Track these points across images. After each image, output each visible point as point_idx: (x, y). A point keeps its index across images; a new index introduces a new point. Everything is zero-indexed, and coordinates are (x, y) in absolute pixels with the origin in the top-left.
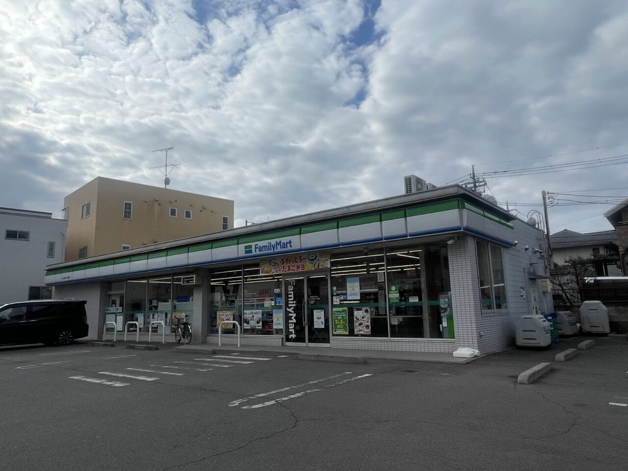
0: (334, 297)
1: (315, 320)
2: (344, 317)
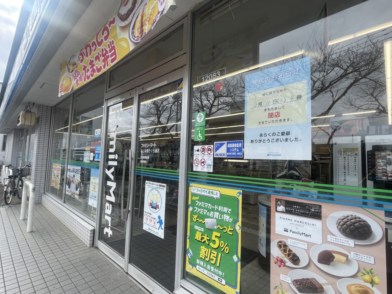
0: (196, 148)
1: (147, 208)
2: (227, 224)
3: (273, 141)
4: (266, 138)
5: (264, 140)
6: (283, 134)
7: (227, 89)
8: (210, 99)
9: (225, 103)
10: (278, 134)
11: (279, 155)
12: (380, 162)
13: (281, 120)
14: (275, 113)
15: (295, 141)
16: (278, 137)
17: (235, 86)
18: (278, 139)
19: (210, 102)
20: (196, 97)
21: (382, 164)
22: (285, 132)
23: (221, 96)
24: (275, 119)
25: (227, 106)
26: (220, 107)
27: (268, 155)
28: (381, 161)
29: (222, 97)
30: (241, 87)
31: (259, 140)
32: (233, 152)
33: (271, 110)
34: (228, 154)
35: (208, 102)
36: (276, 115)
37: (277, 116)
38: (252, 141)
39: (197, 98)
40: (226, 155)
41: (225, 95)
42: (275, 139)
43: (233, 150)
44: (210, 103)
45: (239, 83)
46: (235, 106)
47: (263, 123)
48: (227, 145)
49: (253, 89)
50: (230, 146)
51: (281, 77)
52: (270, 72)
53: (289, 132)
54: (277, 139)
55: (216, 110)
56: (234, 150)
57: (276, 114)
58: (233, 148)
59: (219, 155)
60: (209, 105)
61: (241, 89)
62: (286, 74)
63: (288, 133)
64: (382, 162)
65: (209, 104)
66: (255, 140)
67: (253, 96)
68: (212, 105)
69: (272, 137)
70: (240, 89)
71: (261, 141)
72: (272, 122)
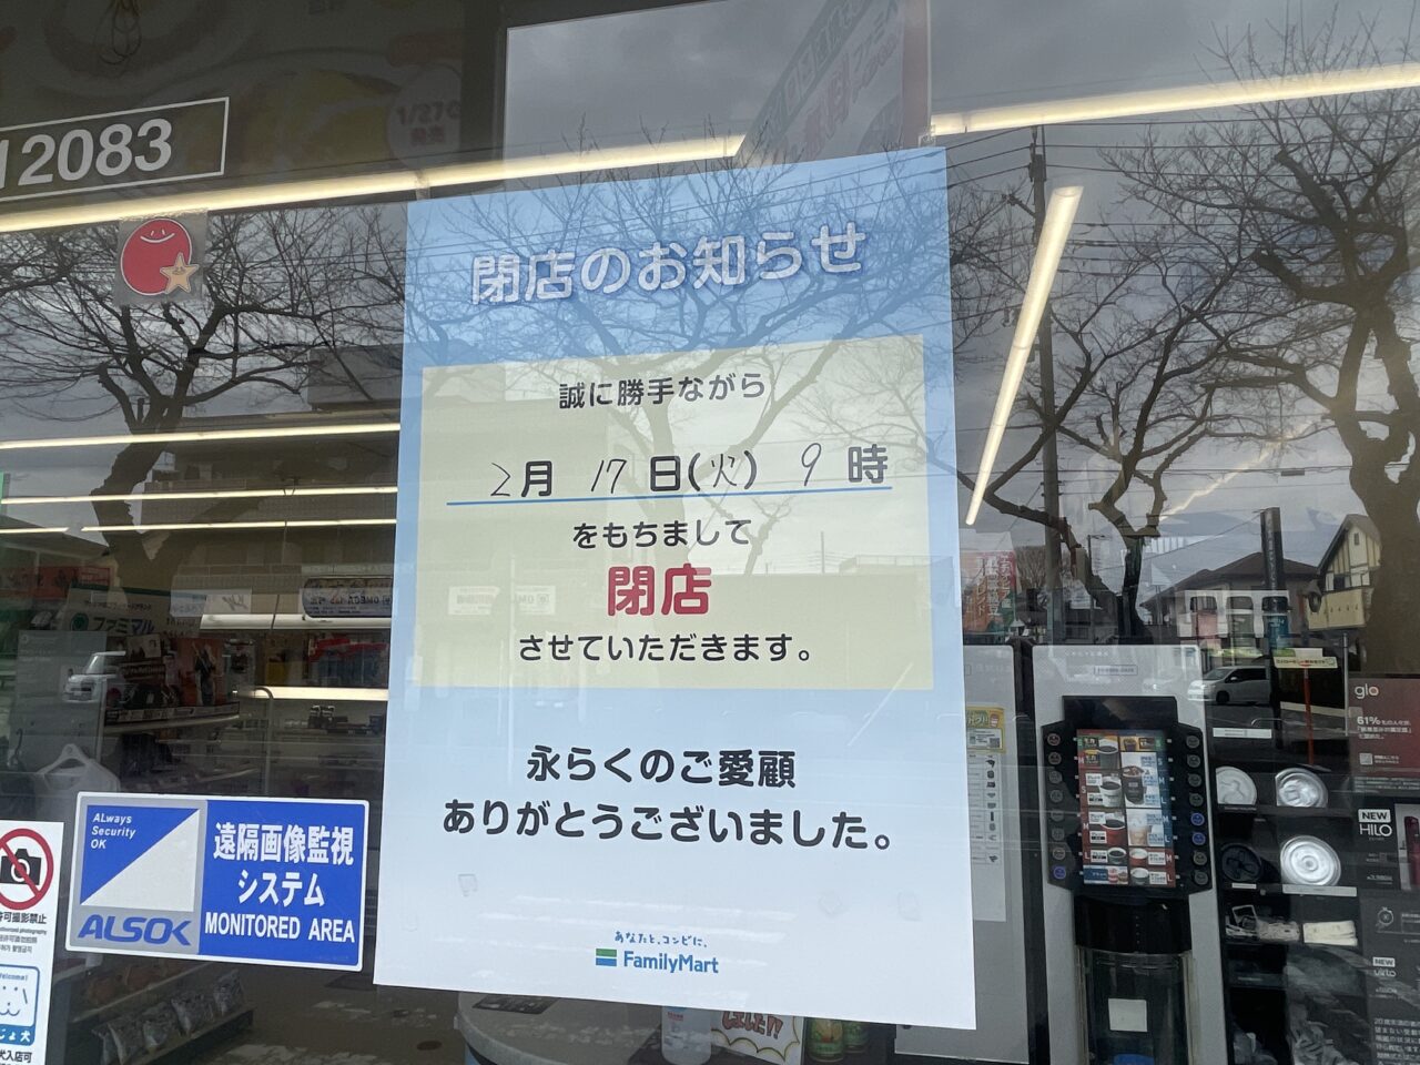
3: (647, 826)
4: (588, 797)
5: (569, 815)
6: (735, 767)
7: (291, 275)
8: (184, 317)
9: (275, 346)
10: (698, 770)
11: (702, 967)
12: (1095, 789)
13: (716, 643)
14: (670, 574)
15: (836, 844)
16: (692, 796)
17: (339, 267)
18: (690, 817)
19: (182, 333)
20: (94, 292)
21: (1106, 798)
22: (756, 758)
23: (256, 308)
24: (665, 626)
25: (288, 365)
26: (245, 364)
27: (606, 958)
28: (1099, 783)
29: (262, 316)
30: (368, 276)
31: (526, 811)
32: (270, 908)
33: (631, 540)
34: (212, 922)
35: (168, 329)
36: (680, 596)
37: (685, 603)
38: (457, 816)
39: (100, 299)
40: (192, 934)
41: (278, 304)
42: (664, 813)
43: (270, 891)
44: (187, 341)
45: (360, 251)
46: (335, 369)
47: (560, 647)
48: (211, 833)
49: (431, 294)
50: (240, 841)
51: (718, 268)
52: (516, 228)
53: (787, 755)
54: (687, 813)
55: (221, 383)
56: (283, 893)
57: (680, 584)
58: (270, 866)
59: (118, 930)
60: (179, 351)
61: (367, 288)
62: (761, 259)
63: (778, 769)
64: (1106, 786)
65: (179, 341)
66: (488, 808)
67: (433, 332)
68: (197, 352)
69: (644, 792)
70: (365, 284)
71: (541, 813)
72: (637, 647)
